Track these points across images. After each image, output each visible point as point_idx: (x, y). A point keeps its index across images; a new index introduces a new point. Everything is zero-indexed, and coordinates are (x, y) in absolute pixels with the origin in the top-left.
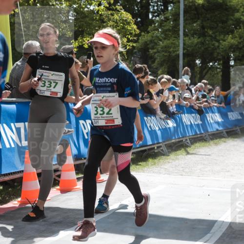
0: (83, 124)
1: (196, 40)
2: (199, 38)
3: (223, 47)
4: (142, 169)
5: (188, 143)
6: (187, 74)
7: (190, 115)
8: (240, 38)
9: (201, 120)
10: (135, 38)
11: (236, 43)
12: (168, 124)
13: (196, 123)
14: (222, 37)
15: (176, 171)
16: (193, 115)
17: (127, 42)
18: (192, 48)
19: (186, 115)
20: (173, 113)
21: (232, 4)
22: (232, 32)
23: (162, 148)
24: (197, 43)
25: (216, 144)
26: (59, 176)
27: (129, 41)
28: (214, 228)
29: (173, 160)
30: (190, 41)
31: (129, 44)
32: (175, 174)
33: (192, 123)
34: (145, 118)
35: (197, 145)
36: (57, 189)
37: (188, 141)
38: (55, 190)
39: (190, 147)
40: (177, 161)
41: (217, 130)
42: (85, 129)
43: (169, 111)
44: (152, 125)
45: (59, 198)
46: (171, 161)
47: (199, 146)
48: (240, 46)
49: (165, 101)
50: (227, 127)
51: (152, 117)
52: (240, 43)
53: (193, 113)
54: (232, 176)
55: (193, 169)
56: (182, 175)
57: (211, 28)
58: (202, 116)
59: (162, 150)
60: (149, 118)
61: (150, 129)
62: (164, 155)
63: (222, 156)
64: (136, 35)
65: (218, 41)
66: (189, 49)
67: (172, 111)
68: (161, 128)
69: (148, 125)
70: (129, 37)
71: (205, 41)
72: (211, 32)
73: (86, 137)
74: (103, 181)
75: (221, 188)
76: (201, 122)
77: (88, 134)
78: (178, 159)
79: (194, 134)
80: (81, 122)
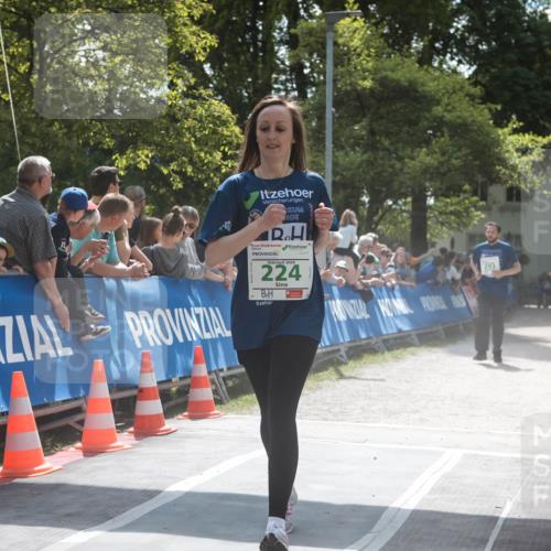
0: (132, 319)
2: (365, 152)
3: (409, 171)
4: (249, 409)
5: (342, 356)
7: (345, 301)
8: (443, 154)
9: (368, 312)
11: (436, 163)
13: (358, 317)
14: (408, 151)
15: (314, 412)
16: (352, 301)
17: (222, 159)
18: (351, 172)
19: (338, 301)
21: (427, 88)
22: (427, 142)
24: (362, 161)
25: (397, 358)
26: (82, 423)
27: (225, 157)
28: (379, 522)
30: (347, 160)
31: (225, 163)
32: (313, 417)
33: (351, 317)
37: (343, 353)
38: (73, 449)
39: (346, 364)
40: (318, 392)
41: (400, 331)
42: (136, 329)
48: (442, 170)
52: (442, 163)
53: (353, 298)
54: (422, 420)
55: (348, 407)
56: (326, 420)
57: (388, 135)
58: (369, 303)
63: (407, 382)
65: (400, 159)
66: (345, 173)
70: (226, 149)
71: (375, 159)
72: (386, 143)
73: (139, 345)
74: (169, 432)
75: (401, 444)
76: (367, 316)
77: (143, 338)
78: (321, 388)
79: (353, 339)
80: (129, 315)
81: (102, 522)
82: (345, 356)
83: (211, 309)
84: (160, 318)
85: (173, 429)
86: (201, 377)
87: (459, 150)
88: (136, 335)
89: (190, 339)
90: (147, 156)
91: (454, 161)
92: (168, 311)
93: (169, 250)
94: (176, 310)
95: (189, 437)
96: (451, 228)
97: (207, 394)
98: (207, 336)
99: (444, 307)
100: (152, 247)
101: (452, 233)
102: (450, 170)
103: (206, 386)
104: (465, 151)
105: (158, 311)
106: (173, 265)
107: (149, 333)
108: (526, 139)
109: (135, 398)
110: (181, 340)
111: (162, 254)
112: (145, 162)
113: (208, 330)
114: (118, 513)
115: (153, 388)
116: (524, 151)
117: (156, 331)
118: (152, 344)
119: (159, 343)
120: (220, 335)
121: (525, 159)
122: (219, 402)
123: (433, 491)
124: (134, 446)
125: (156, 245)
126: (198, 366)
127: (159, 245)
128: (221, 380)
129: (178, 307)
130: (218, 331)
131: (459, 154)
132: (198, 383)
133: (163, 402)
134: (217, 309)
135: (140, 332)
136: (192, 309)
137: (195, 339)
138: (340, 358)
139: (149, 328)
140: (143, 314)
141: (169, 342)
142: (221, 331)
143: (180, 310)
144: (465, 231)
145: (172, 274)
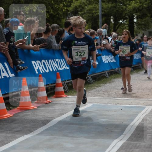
0: (34, 64)
1: (110, 5)
2: (112, 3)
3: (128, 9)
5: (106, 75)
6: (105, 28)
8: (140, 3)
10: (68, 4)
11: (138, 6)
13: (112, 62)
14: (128, 2)
15: (99, 95)
16: (110, 56)
17: (63, 6)
18: (108, 10)
19: (105, 56)
23: (89, 79)
24: (112, 7)
27: (64, 6)
28: (125, 131)
29: (97, 87)
30: (106, 6)
31: (64, 8)
32: (98, 96)
33: (109, 62)
36: (17, 109)
37: (107, 74)
38: (16, 109)
39: (108, 78)
40: (100, 88)
45: (19, 114)
46: (95, 88)
47: (114, 77)
48: (140, 9)
52: (140, 6)
53: (110, 55)
54: (136, 96)
55: (110, 92)
56: (103, 97)
58: (116, 57)
59: (89, 80)
62: (91, 84)
64: (69, 2)
65: (125, 5)
66: (105, 11)
70: (64, 3)
71: (116, 5)
73: (37, 73)
74: (49, 103)
75: (130, 104)
76: (115, 61)
77: (38, 70)
78: (100, 86)
79: (110, 69)
80: (33, 62)
81: (29, 133)
82: (108, 75)
83: (61, 60)
84: (44, 63)
85: (51, 101)
86: (59, 83)
87: (146, 1)
88: (36, 69)
89: (54, 70)
91: (144, 5)
92: (46, 61)
93: (46, 39)
94: (49, 60)
95: (56, 104)
96: (143, 30)
97: (61, 89)
98: (60, 69)
100: (40, 38)
101: (143, 31)
102: (143, 9)
103: (61, 86)
104: (148, 2)
105: (43, 61)
107: (40, 68)
110: (51, 70)
111: (44, 41)
113: (61, 67)
114: (35, 130)
117: (43, 68)
118: (41, 72)
119: (44, 72)
120: (65, 68)
122: (65, 92)
126: (58, 79)
127: (43, 37)
128: (66, 84)
130: (64, 67)
131: (146, 3)
132: (58, 85)
133: (47, 92)
134: (63, 59)
135: (37, 68)
136: (55, 60)
137: (56, 70)
138: (106, 76)
139: (40, 67)
140: (38, 62)
141: (47, 71)
142: (65, 67)
143: (51, 60)
144: (148, 31)
145: (47, 47)
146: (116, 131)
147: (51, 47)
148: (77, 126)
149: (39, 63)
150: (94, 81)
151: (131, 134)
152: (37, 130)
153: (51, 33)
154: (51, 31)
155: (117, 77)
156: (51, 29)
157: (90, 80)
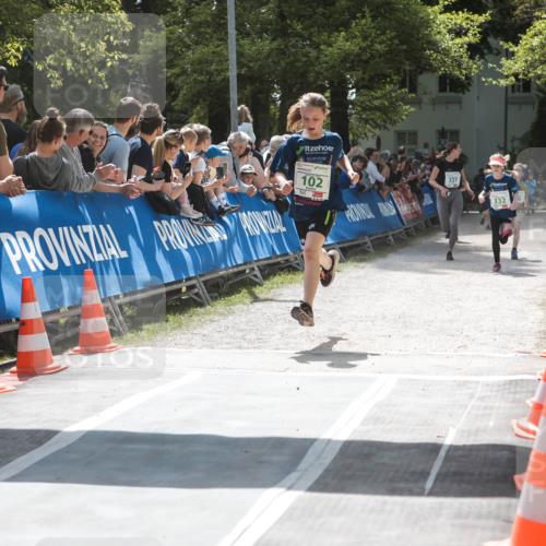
0: (9, 241)
2: (273, 40)
3: (326, 59)
4: (151, 339)
5: (255, 276)
7: (258, 213)
8: (365, 38)
9: (284, 225)
11: (356, 49)
12: (209, 236)
13: (273, 231)
14: (324, 36)
15: (227, 340)
16: (266, 213)
18: (259, 63)
19: (249, 213)
20: (221, 211)
22: (346, 26)
23: (196, 290)
24: (272, 50)
28: (306, 458)
29: (221, 314)
30: (254, 48)
32: (225, 346)
33: (265, 231)
34: (156, 224)
35: (277, 279)
37: (257, 272)
39: (261, 285)
40: (230, 318)
42: (14, 252)
43: (212, 205)
44: (171, 239)
46: (217, 318)
47: (282, 283)
48: (364, 58)
49: (199, 184)
50: (342, 237)
51: (173, 221)
52: (363, 50)
53: (266, 209)
55: (266, 333)
56: (240, 348)
57: (300, 18)
59: (197, 294)
60: (165, 222)
61: (167, 249)
62: (201, 305)
63: (331, 302)
65: (317, 46)
66: (252, 65)
67: (217, 205)
68: (193, 245)
69: (164, 240)
71: (286, 46)
72: (299, 27)
73: (18, 271)
74: (58, 370)
75: (326, 371)
76: (284, 229)
77: (23, 263)
78: (234, 313)
79: (268, 256)
80: (5, 236)
82: (259, 275)
83: (101, 226)
84: (41, 238)
85: (63, 366)
87: (383, 33)
88: (14, 259)
89: (78, 262)
90: (18, 50)
91: (378, 47)
92: (51, 231)
93: (47, 159)
94: (60, 229)
95: (82, 374)
96: (377, 126)
98: (98, 258)
99: (370, 216)
101: (377, 131)
102: (372, 57)
104: (390, 34)
105: (39, 231)
106: (52, 177)
107: (30, 257)
108: (460, 18)
109: (16, 333)
111: (40, 164)
112: (15, 57)
113: (99, 251)
115: (38, 320)
116: (459, 32)
118: (33, 269)
119: (42, 268)
120: (113, 256)
121: (458, 40)
123: (365, 422)
124: (18, 387)
125: (32, 154)
129: (62, 226)
130: (112, 251)
131: (383, 37)
134: (108, 226)
135: (18, 257)
136: (79, 227)
137: (84, 261)
138: (254, 278)
139: (29, 251)
140: (21, 234)
141: (54, 266)
142: (114, 252)
143: (65, 229)
144: (392, 129)
145: (53, 187)
146: (275, 458)
147: (67, 185)
148: (147, 447)
149: (24, 240)
150: (211, 298)
151: (324, 467)
152: (12, 463)
153: (65, 138)
154: (65, 133)
155: (291, 283)
156: (65, 126)
157: (201, 292)
